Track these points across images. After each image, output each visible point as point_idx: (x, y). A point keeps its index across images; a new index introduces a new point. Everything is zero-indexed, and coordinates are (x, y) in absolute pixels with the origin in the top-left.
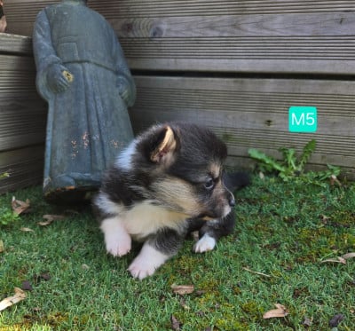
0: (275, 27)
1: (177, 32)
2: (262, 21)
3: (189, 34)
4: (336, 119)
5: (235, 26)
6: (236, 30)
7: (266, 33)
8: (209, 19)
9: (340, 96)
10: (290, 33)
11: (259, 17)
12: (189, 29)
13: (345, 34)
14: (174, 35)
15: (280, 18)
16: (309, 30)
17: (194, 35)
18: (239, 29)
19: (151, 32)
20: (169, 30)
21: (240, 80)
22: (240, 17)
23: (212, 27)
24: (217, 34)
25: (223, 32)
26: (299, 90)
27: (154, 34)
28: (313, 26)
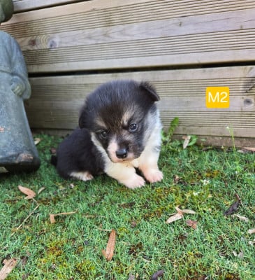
0: (134, 33)
1: (66, 43)
2: (124, 30)
3: (74, 44)
4: (189, 99)
5: (106, 35)
6: (107, 38)
7: (128, 38)
8: (87, 32)
9: (188, 81)
10: (145, 37)
11: (121, 27)
12: (74, 40)
13: (185, 33)
14: (64, 45)
15: (136, 26)
16: (158, 33)
17: (78, 44)
18: (109, 37)
19: (49, 44)
20: (60, 42)
21: (115, 74)
22: (108, 28)
23: (90, 38)
24: (94, 42)
25: (98, 40)
26: (158, 78)
27: (51, 46)
28: (161, 30)
